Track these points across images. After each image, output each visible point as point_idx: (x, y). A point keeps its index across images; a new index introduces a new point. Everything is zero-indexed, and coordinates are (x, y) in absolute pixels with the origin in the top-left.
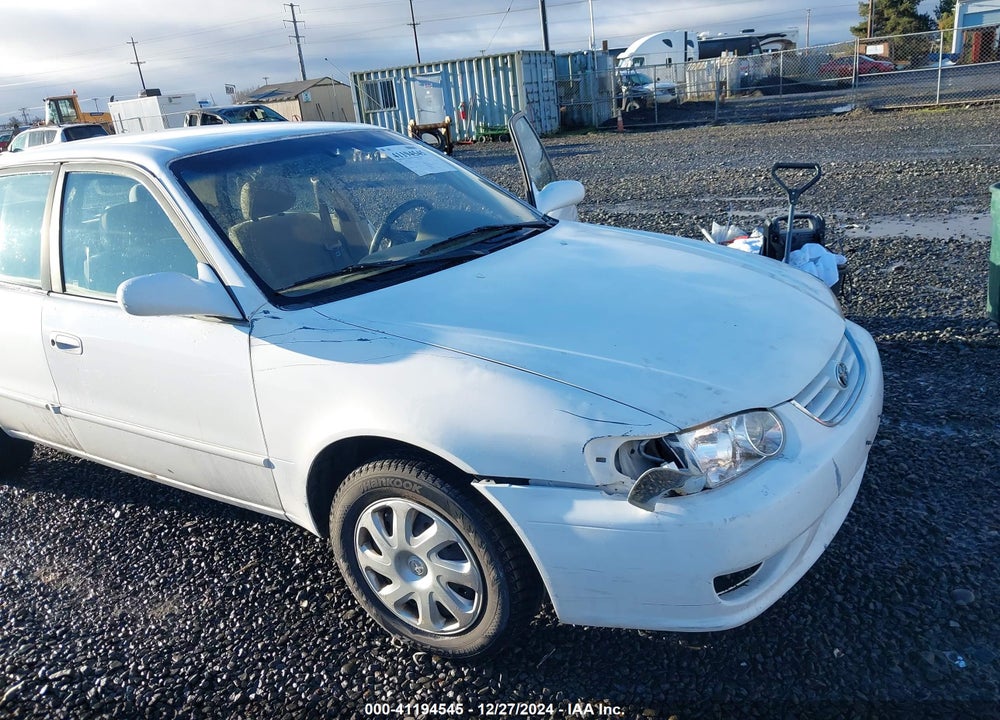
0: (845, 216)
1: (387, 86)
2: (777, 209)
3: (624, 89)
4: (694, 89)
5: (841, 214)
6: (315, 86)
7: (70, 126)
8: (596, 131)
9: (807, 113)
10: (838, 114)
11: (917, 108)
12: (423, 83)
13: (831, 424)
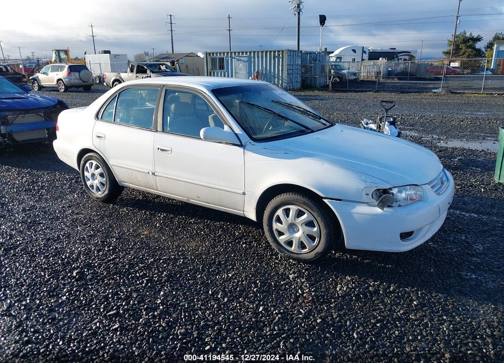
0: (437, 137)
1: (222, 60)
2: (407, 132)
3: (332, 71)
4: (365, 74)
5: (435, 136)
6: (186, 56)
7: (72, 64)
8: (318, 90)
9: (420, 91)
10: (435, 93)
11: (472, 93)
12: (238, 60)
13: (439, 194)
